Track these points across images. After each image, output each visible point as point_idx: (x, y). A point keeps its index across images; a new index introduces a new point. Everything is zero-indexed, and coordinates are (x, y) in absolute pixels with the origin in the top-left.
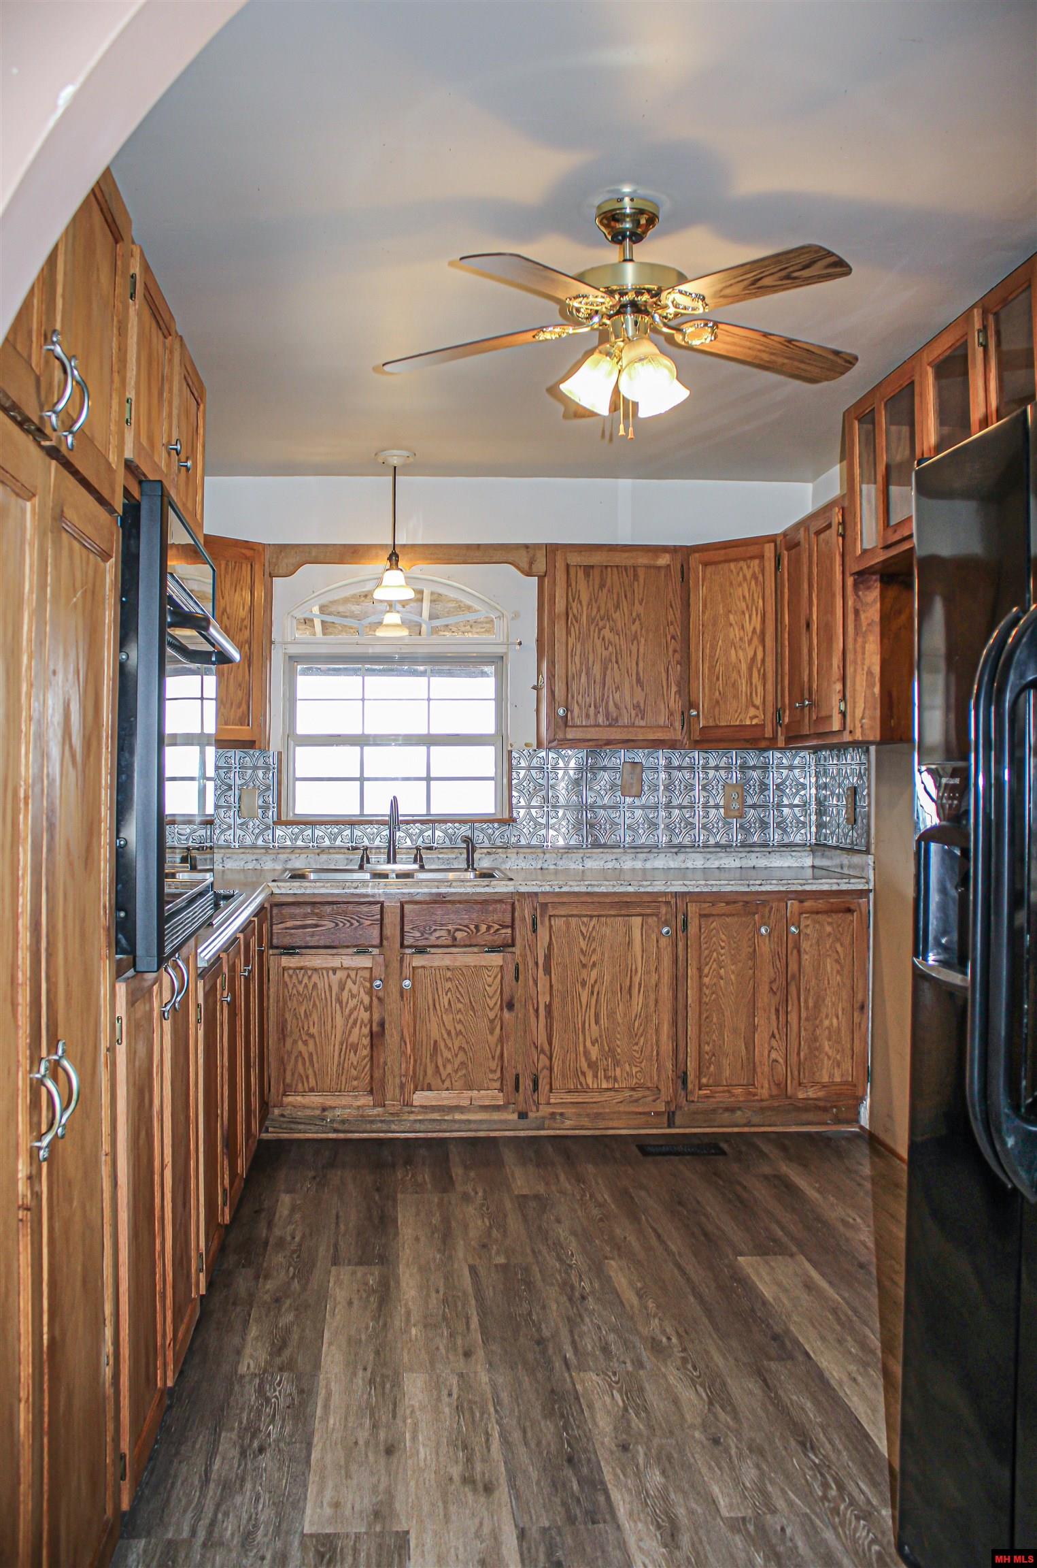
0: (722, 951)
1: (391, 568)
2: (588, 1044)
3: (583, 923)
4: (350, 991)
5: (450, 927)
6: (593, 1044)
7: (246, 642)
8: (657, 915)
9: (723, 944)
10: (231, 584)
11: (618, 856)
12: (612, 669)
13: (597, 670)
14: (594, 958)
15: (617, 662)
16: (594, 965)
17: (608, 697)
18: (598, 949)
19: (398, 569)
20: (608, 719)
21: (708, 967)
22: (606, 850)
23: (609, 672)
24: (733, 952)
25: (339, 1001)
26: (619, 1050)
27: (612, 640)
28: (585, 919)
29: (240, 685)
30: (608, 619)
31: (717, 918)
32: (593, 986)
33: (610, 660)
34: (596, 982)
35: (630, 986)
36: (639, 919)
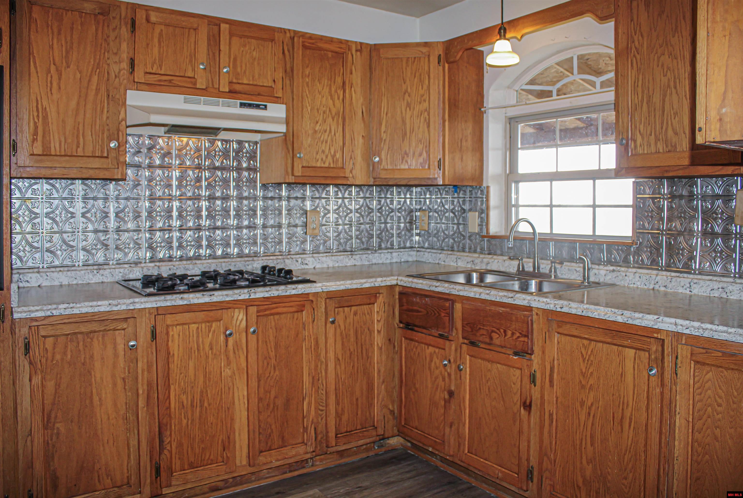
0: (719, 409)
1: (500, 39)
2: (584, 462)
3: (583, 344)
4: (435, 363)
5: (488, 328)
6: (588, 463)
7: (426, 110)
8: (649, 351)
9: (719, 401)
10: (411, 73)
11: (725, 285)
12: (671, 94)
13: (657, 99)
14: (591, 382)
15: (675, 88)
16: (591, 388)
17: (667, 123)
18: (595, 374)
19: (505, 39)
20: (667, 146)
21: (701, 422)
22: (715, 278)
23: (667, 99)
24: (732, 413)
25: (430, 368)
26: (609, 478)
27: (670, 65)
28: (586, 342)
29: (420, 141)
30: (667, 45)
31: (713, 368)
32: (590, 408)
33: (669, 86)
34: (592, 405)
35: (622, 418)
36: (632, 352)
